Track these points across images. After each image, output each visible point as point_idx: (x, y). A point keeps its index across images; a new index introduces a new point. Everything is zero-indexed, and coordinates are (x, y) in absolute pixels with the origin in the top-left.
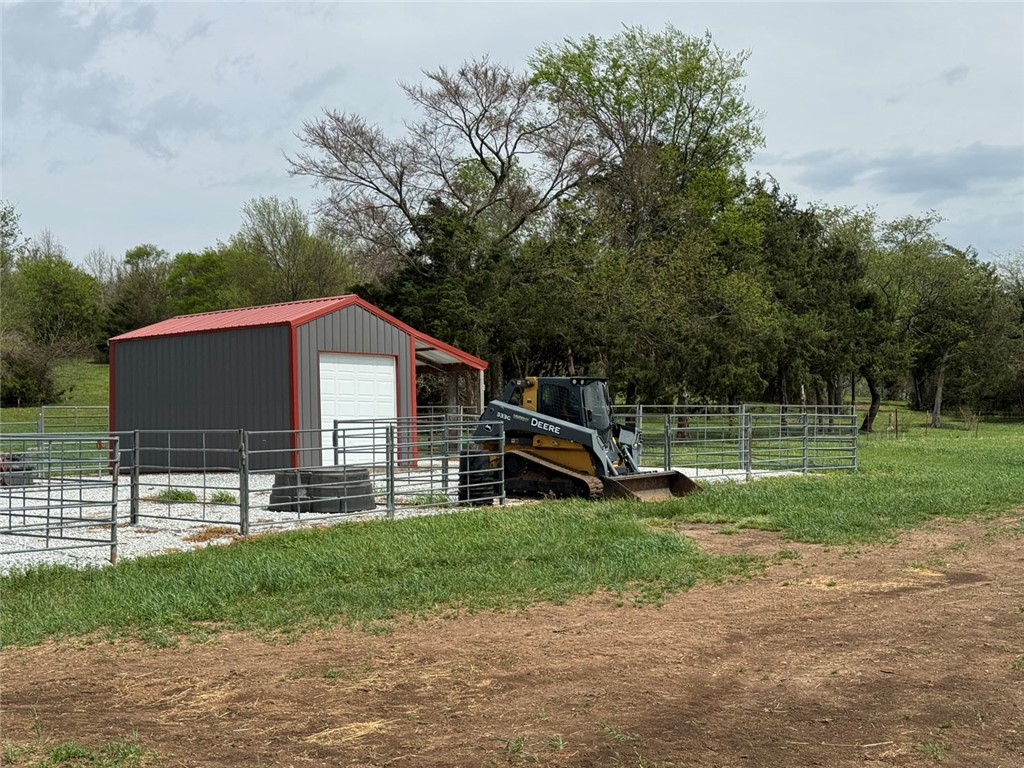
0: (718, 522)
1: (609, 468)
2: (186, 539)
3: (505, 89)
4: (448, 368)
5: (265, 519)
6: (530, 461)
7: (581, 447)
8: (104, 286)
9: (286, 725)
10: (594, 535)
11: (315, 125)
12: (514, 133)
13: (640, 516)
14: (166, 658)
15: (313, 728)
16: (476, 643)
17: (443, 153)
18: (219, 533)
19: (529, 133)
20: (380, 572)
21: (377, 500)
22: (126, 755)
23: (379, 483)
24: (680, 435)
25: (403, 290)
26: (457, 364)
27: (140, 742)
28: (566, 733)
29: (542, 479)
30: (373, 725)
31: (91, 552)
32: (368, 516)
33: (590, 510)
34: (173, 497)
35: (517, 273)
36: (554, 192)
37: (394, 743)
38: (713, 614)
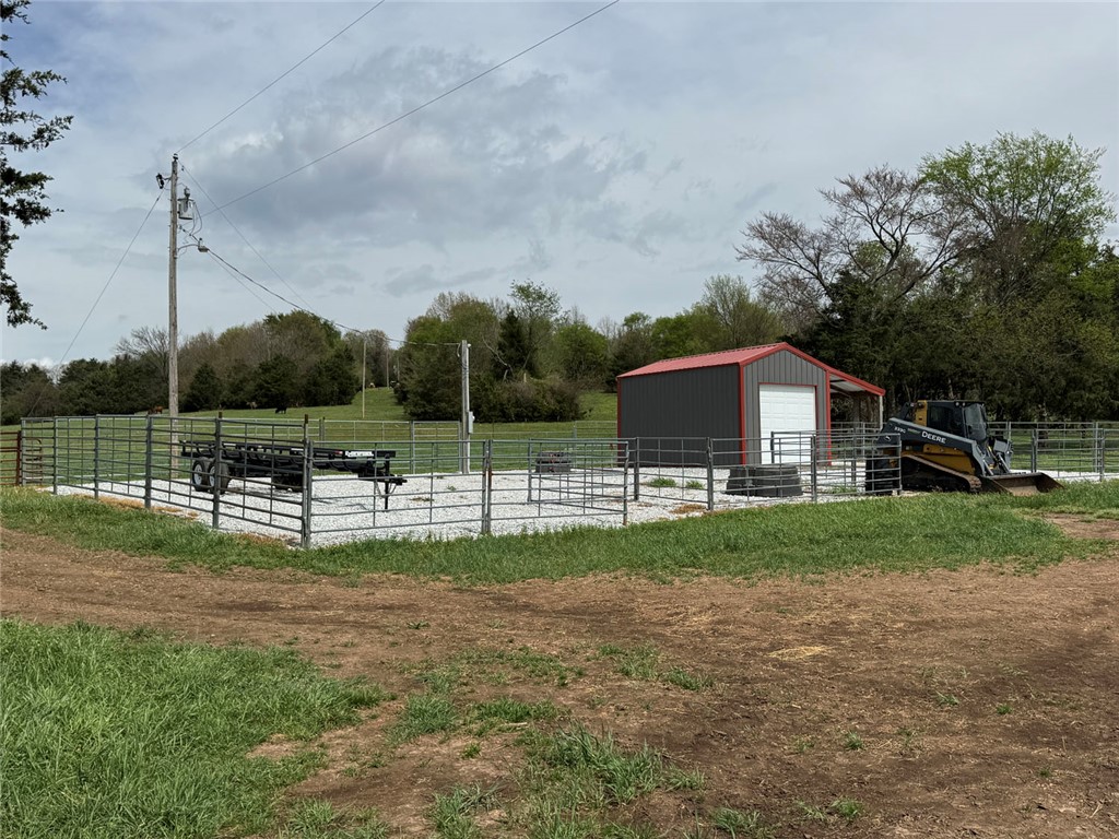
0: (1079, 513)
1: (986, 469)
2: (671, 512)
3: (900, 187)
4: (854, 394)
5: (725, 501)
6: (921, 463)
7: (962, 453)
8: (609, 342)
9: (754, 643)
10: (976, 519)
11: (755, 224)
12: (906, 221)
13: (1013, 507)
14: (667, 591)
15: (773, 648)
16: (889, 596)
17: (850, 238)
18: (694, 508)
19: (918, 219)
20: (811, 541)
21: (803, 489)
22: (648, 654)
23: (805, 477)
24: (1041, 445)
25: (821, 338)
26: (861, 392)
27: (656, 646)
28: (968, 665)
29: (931, 477)
30: (818, 649)
31: (611, 518)
32: (798, 500)
33: (973, 501)
34: (660, 483)
35: (908, 324)
36: (938, 263)
37: (834, 663)
38: (1080, 583)
